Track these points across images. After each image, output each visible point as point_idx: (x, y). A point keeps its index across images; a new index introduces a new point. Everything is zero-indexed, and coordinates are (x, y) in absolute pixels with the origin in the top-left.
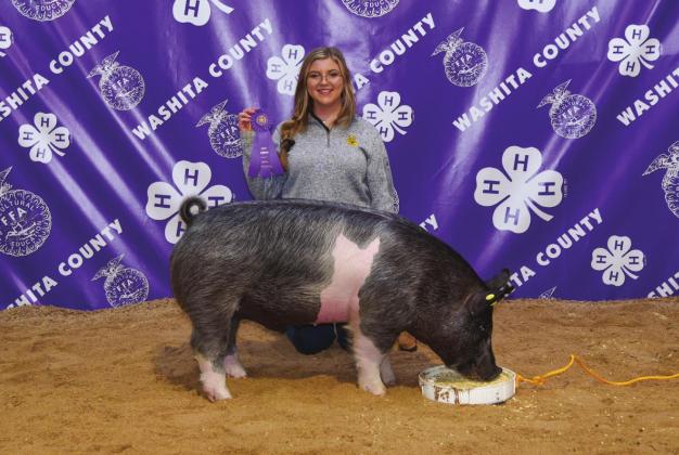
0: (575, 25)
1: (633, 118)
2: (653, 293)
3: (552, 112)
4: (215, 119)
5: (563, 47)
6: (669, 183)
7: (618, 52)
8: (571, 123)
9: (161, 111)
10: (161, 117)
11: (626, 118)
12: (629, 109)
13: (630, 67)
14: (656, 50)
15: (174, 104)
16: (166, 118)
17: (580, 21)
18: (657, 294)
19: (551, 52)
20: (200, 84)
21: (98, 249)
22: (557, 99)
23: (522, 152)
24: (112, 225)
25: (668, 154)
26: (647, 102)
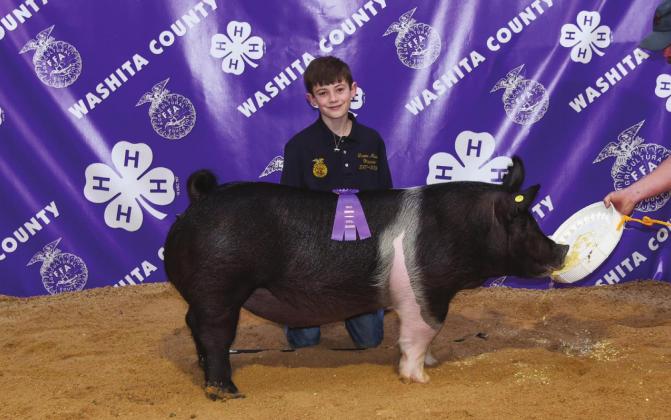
0: (528, 9)
1: (584, 105)
2: (600, 281)
3: (505, 97)
4: (157, 98)
5: (517, 30)
6: (618, 171)
7: (570, 38)
8: (524, 109)
9: (99, 88)
10: (99, 96)
11: (578, 105)
12: (581, 96)
13: (582, 53)
14: (606, 37)
15: (113, 82)
16: (104, 97)
17: (533, 5)
18: (605, 282)
19: (504, 35)
20: (140, 61)
21: (33, 233)
22: (510, 84)
23: (476, 137)
24: (48, 208)
25: (618, 142)
26: (598, 89)
